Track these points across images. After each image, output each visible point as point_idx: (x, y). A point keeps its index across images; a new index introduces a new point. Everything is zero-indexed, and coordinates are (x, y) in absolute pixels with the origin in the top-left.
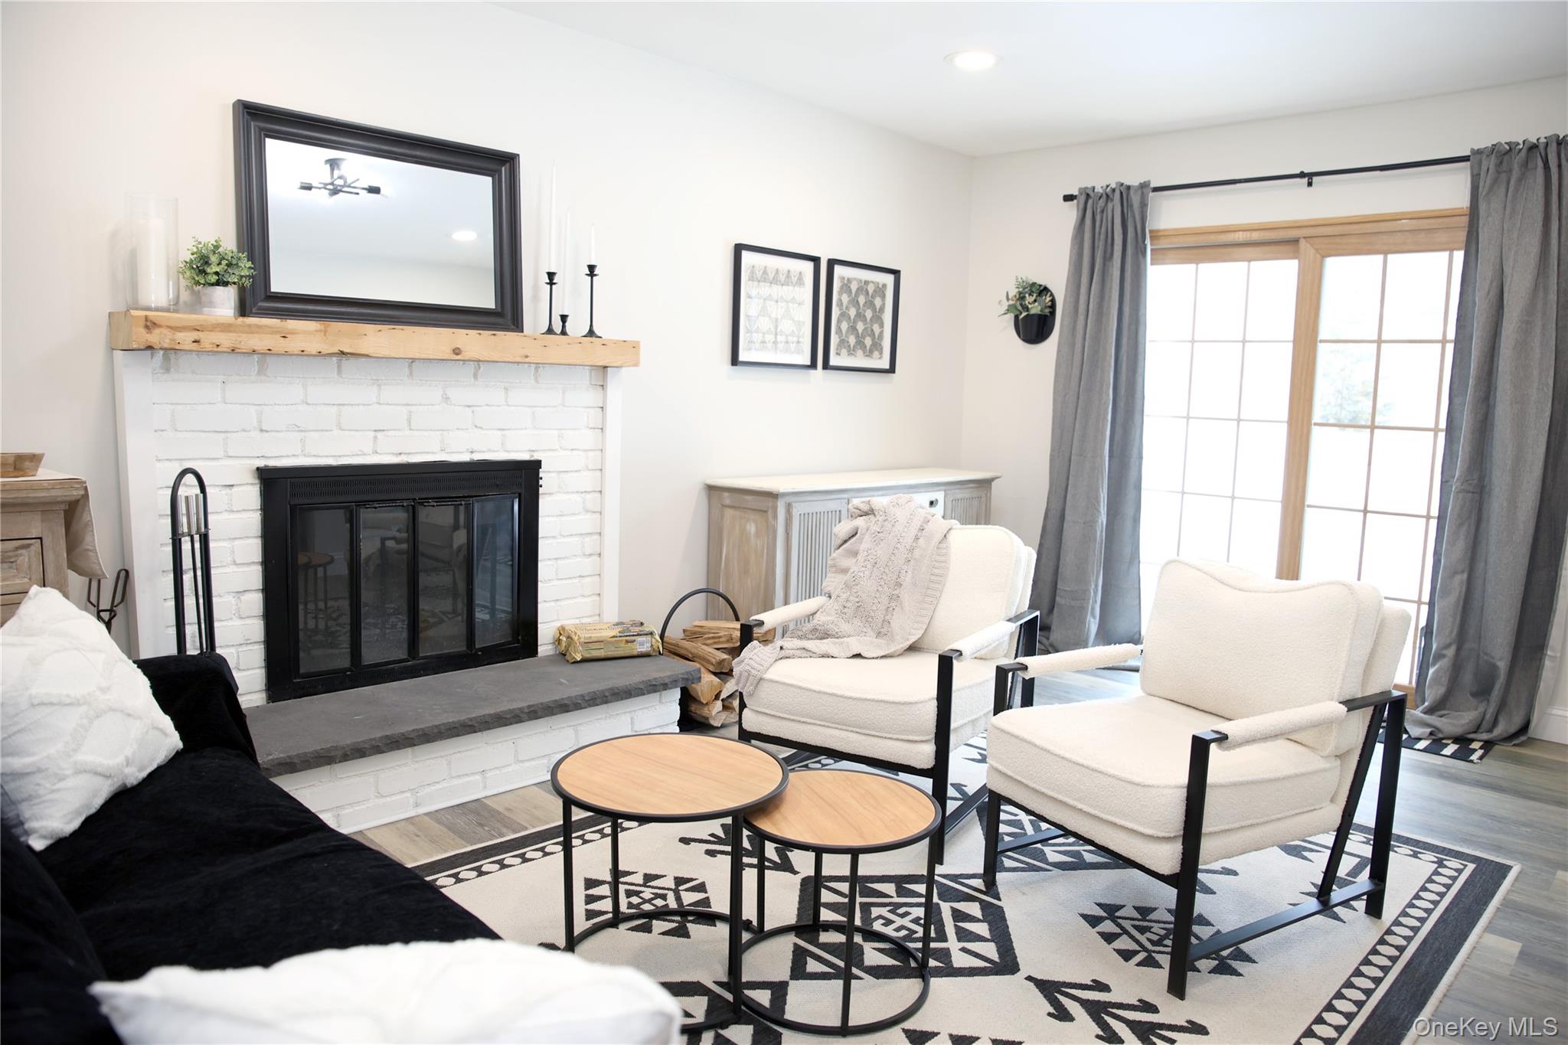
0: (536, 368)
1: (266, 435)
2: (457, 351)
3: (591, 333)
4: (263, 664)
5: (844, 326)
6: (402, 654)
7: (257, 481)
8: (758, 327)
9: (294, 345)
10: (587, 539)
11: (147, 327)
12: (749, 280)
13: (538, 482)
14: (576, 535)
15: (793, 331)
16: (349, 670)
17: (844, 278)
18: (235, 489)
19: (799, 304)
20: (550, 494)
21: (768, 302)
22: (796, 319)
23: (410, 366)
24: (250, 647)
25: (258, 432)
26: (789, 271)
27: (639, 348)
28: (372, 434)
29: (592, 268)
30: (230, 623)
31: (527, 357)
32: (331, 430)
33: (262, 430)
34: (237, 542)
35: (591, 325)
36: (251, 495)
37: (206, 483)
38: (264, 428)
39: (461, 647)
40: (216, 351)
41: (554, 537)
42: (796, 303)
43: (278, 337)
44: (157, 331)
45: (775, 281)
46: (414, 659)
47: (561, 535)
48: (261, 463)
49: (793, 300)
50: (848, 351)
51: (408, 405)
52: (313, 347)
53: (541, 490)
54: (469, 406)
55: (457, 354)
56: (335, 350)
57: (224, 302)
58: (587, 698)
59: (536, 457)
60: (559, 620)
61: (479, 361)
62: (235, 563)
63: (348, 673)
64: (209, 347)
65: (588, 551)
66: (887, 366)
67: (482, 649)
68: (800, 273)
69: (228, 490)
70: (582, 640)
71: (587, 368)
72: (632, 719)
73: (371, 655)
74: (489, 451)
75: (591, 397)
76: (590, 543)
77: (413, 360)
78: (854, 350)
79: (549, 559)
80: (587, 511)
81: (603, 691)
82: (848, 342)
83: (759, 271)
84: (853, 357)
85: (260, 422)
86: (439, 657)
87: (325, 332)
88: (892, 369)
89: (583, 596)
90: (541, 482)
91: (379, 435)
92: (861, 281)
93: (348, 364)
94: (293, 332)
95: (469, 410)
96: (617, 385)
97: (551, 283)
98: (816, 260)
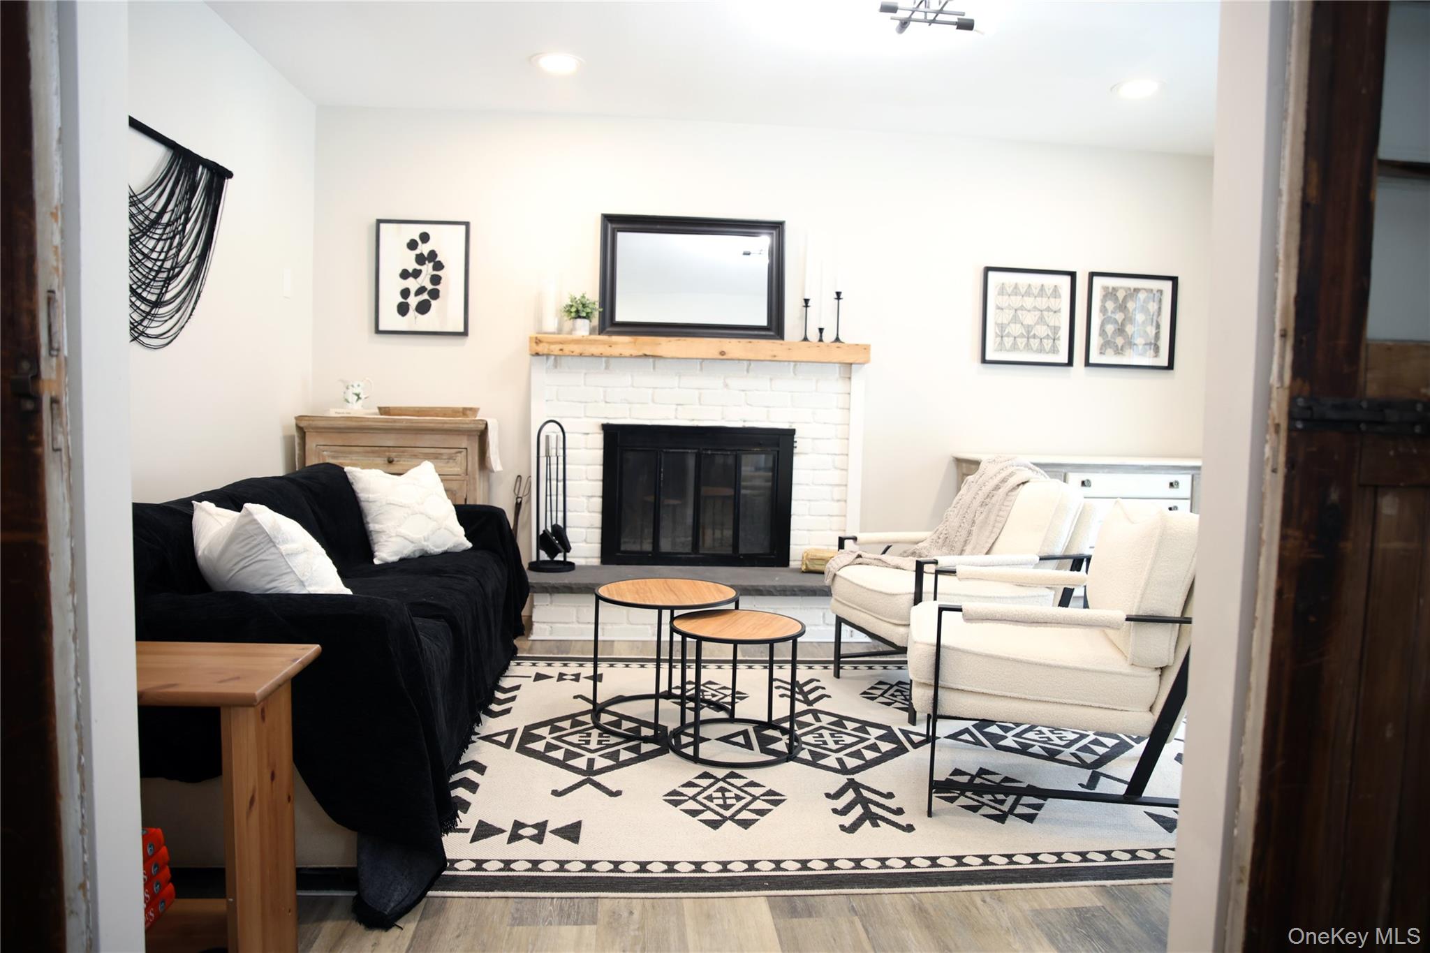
0: (795, 365)
1: (608, 405)
2: (722, 353)
3: (837, 339)
4: (600, 541)
5: (1110, 328)
6: (688, 549)
7: (602, 432)
8: (1009, 332)
9: (616, 351)
10: (836, 489)
11: (536, 343)
12: (999, 294)
13: (793, 444)
14: (826, 485)
15: (1048, 335)
16: (650, 553)
17: (1108, 288)
18: (590, 436)
19: (1055, 312)
20: (806, 454)
21: (1019, 312)
22: (1051, 324)
23: (701, 364)
24: (593, 530)
25: (604, 403)
26: (1042, 285)
27: (869, 349)
28: (674, 407)
29: (838, 294)
30: (583, 514)
31: (775, 356)
32: (647, 403)
33: (606, 402)
34: (589, 467)
35: (838, 335)
36: (598, 440)
37: (565, 430)
38: (607, 400)
39: (728, 551)
40: (572, 355)
41: (807, 485)
42: (1052, 311)
43: (606, 346)
44: (541, 345)
45: (1028, 293)
46: (696, 554)
47: (813, 483)
48: (605, 421)
49: (1048, 309)
50: (1115, 351)
51: (699, 389)
52: (627, 352)
53: (795, 451)
54: (743, 391)
55: (723, 355)
56: (641, 353)
57: (583, 328)
58: (778, 589)
59: (793, 427)
60: (809, 544)
61: (750, 360)
62: (587, 479)
63: (650, 555)
64: (568, 353)
65: (836, 497)
66: (1166, 363)
67: (745, 555)
68: (1056, 286)
69: (586, 436)
70: (809, 557)
71: (837, 365)
72: (824, 614)
73: (665, 546)
74: (757, 421)
75: (840, 386)
76: (837, 492)
77: (703, 359)
78: (1122, 349)
79: (803, 500)
80: (836, 468)
81: (793, 587)
82: (1115, 343)
83: (1009, 287)
84: (1121, 356)
85: (605, 397)
86: (713, 555)
87: (635, 343)
88: (1170, 366)
89: (831, 530)
90: (795, 445)
91: (679, 407)
92: (1130, 289)
93: (659, 363)
94: (616, 343)
95: (743, 393)
96: (858, 377)
97: (807, 306)
98: (1073, 275)
